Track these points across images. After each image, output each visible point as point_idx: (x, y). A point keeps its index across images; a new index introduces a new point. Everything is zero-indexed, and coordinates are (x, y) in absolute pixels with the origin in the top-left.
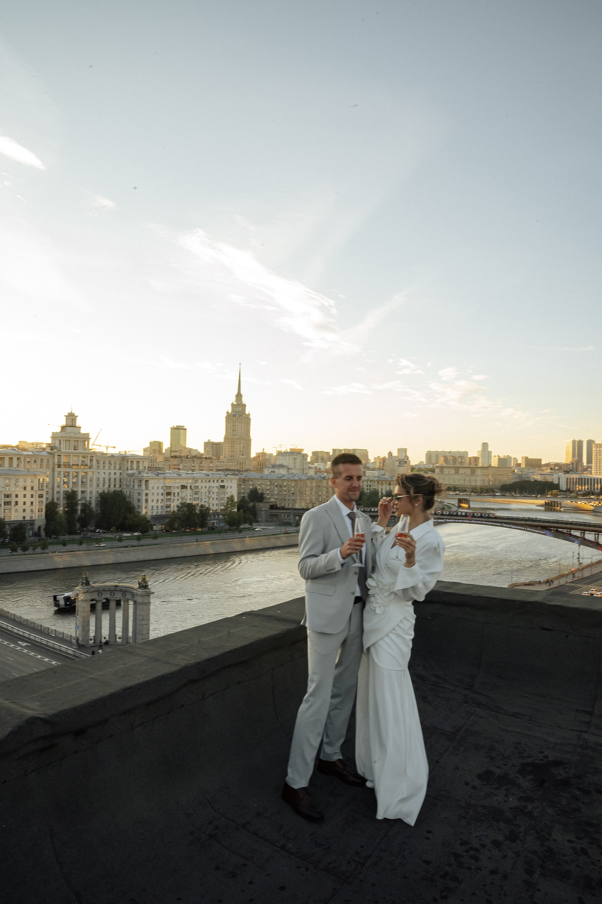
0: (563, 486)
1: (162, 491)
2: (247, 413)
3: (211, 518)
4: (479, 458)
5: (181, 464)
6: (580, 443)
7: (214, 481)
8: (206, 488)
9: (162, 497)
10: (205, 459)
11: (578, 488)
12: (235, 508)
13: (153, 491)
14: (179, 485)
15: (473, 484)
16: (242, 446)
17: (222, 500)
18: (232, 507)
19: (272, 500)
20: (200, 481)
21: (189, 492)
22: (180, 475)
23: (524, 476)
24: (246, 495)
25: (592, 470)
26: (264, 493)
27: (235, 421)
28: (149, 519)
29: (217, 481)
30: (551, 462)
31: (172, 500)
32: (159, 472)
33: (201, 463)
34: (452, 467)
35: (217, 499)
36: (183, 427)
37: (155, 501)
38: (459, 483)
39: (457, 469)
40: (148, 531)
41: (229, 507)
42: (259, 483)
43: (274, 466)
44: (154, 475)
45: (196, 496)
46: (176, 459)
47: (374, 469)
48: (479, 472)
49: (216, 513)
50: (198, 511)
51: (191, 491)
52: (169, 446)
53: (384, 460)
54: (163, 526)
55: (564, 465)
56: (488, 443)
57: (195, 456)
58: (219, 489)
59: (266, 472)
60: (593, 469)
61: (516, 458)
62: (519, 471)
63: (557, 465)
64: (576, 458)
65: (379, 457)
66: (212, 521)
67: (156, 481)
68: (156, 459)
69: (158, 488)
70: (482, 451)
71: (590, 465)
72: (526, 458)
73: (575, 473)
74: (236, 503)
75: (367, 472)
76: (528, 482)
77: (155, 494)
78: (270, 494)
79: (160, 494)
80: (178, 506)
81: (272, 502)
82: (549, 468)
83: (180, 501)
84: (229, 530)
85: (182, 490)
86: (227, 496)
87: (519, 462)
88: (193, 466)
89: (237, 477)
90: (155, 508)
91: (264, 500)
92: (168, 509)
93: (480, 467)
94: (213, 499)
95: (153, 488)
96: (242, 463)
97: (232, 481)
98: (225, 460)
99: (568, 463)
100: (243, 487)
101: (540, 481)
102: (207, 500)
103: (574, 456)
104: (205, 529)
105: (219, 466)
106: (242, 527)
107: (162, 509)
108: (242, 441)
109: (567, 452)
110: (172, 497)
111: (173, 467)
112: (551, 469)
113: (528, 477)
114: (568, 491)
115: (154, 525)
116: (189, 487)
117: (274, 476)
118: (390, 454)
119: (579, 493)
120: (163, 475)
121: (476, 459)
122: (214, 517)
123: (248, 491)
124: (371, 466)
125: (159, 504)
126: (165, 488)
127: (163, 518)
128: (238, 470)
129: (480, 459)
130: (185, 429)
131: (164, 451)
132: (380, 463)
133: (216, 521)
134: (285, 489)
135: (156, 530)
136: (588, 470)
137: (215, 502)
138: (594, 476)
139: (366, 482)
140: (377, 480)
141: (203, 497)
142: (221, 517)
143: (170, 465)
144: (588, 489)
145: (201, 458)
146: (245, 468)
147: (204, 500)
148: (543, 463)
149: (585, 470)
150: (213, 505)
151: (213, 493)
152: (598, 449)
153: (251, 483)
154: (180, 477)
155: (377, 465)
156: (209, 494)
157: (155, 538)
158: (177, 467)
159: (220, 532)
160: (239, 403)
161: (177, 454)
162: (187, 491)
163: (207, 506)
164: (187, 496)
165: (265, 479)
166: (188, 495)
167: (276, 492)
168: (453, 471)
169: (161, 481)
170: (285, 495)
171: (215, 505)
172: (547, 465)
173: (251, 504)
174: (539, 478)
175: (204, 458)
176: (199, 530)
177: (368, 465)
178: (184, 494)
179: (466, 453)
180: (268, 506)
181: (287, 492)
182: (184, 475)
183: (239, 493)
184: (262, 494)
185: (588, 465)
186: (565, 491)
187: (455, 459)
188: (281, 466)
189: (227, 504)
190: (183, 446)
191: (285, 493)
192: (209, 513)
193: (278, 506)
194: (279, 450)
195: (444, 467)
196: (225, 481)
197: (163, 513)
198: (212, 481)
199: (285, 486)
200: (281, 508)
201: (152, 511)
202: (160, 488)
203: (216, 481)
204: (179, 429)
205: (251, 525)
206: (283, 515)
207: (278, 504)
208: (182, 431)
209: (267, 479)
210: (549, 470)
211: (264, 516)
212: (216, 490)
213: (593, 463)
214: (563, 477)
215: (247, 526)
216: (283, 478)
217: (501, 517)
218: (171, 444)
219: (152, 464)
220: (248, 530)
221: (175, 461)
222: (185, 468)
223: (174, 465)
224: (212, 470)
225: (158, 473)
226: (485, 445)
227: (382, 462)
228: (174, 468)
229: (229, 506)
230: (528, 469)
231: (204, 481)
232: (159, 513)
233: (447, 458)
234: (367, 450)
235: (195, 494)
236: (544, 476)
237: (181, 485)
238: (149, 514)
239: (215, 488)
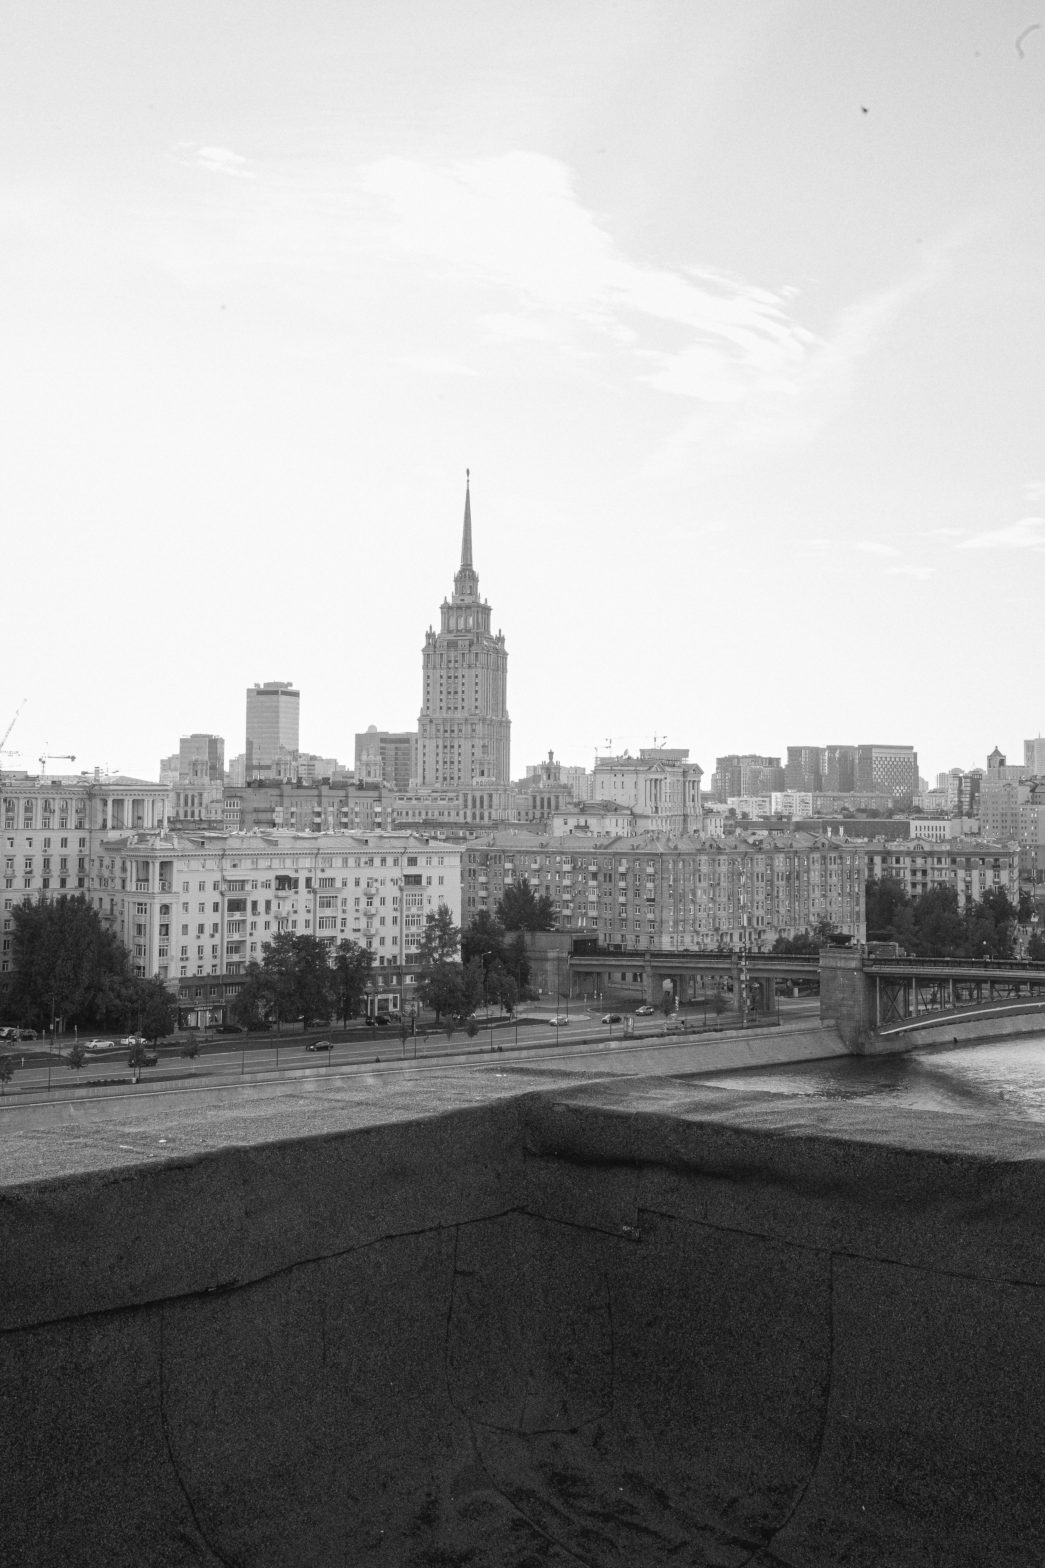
1: (217, 898)
2: (494, 633)
3: (375, 984)
5: (277, 809)
7: (384, 860)
8: (357, 883)
9: (216, 918)
10: (359, 789)
12: (455, 952)
13: (184, 898)
14: (271, 876)
16: (479, 743)
17: (413, 922)
18: (443, 947)
19: (581, 923)
20: (338, 862)
21: (302, 897)
22: (275, 843)
24: (494, 908)
26: (551, 899)
27: (456, 661)
28: (171, 990)
29: (396, 862)
31: (249, 926)
32: (207, 834)
33: (344, 803)
35: (395, 920)
36: (289, 688)
37: (193, 930)
40: (171, 1031)
41: (435, 949)
42: (535, 866)
43: (583, 809)
44: (189, 846)
45: (328, 912)
46: (263, 791)
47: (940, 815)
49: (394, 969)
50: (331, 964)
51: (311, 896)
52: (243, 751)
53: (975, 779)
54: (219, 1015)
57: (326, 781)
58: (401, 889)
59: (559, 827)
65: (956, 774)
66: (379, 997)
67: (195, 864)
68: (201, 795)
69: (202, 887)
74: (457, 932)
75: (914, 824)
77: (194, 907)
78: (571, 905)
79: (209, 907)
80: (266, 947)
81: (580, 930)
83: (274, 928)
84: (437, 1024)
85: (281, 893)
86: (427, 910)
88: (319, 814)
89: (462, 848)
90: (192, 953)
91: (553, 923)
92: (236, 958)
94: (383, 921)
95: (186, 886)
96: (482, 802)
97: (446, 860)
98: (423, 792)
100: (483, 879)
102: (362, 924)
104: (358, 1023)
105: (404, 814)
106: (479, 1014)
107: (215, 957)
108: (479, 728)
110: (250, 918)
111: (254, 816)
115: (191, 1010)
116: (302, 884)
117: (584, 844)
118: (997, 759)
120: (219, 845)
122: (387, 982)
123: (500, 895)
124: (928, 804)
125: (206, 941)
126: (224, 887)
127: (218, 985)
128: (465, 826)
130: (296, 694)
131: (227, 768)
132: (960, 792)
133: (391, 996)
134: (622, 884)
135: (196, 1028)
137: (390, 931)
139: (908, 860)
140: (949, 853)
141: (350, 916)
142: (408, 980)
143: (242, 812)
145: (343, 786)
146: (490, 818)
147: (351, 924)
150: (382, 941)
151: (383, 901)
153: (508, 866)
154: (271, 850)
155: (950, 802)
156: (370, 904)
157: (192, 1052)
158: (264, 816)
159: (404, 1034)
160: (468, 600)
161: (271, 775)
162: (295, 897)
163: (363, 943)
164: (295, 912)
165: (554, 853)
166: (302, 910)
167: (593, 898)
169: (211, 864)
170: (623, 905)
171: (389, 941)
173: (509, 939)
175: (352, 785)
176: (337, 1024)
177: (916, 801)
178: (286, 908)
180: (567, 942)
181: (630, 893)
182: (285, 845)
183: (468, 901)
184: (547, 903)
188: (609, 808)
189: (429, 938)
190: (289, 748)
191: (622, 899)
192: (369, 968)
193: (601, 942)
194: (605, 754)
196: (422, 861)
197: (218, 968)
198: (377, 861)
199: (622, 874)
200: (612, 949)
201: (184, 964)
202: (209, 886)
203: (390, 861)
204: (276, 693)
205: (510, 1010)
206: (617, 976)
207: (601, 937)
208: (283, 698)
209: (562, 853)
211: (553, 980)
212: (390, 891)
215: (496, 1011)
216: (618, 848)
218: (249, 744)
219: (186, 808)
220: (498, 1027)
221: (258, 799)
222: (293, 821)
223: (256, 811)
224: (379, 825)
225: (203, 837)
227: (967, 787)
228: (258, 823)
229: (434, 944)
231: (351, 862)
232: (207, 970)
234: (911, 748)
235: (322, 905)
237: (277, 878)
238: (174, 972)
239: (389, 884)
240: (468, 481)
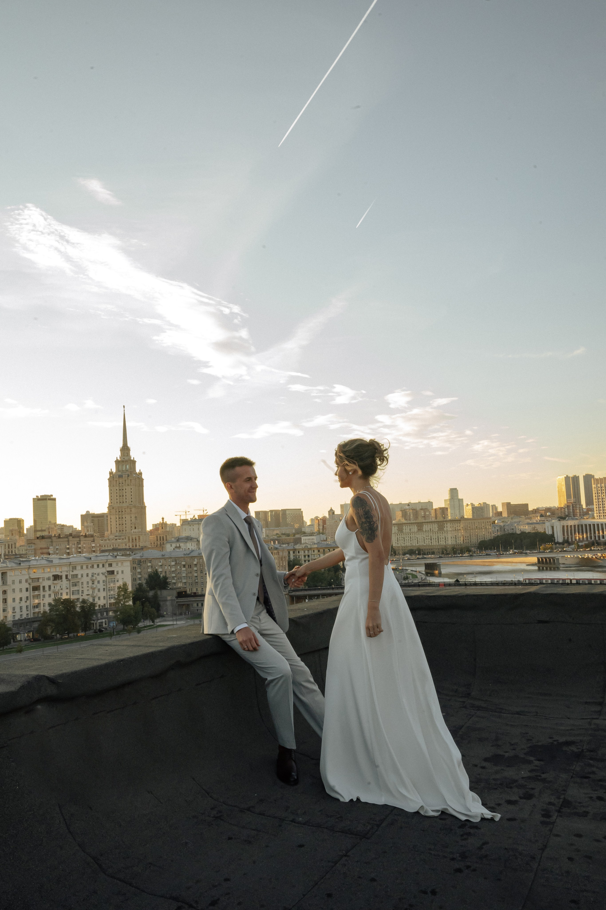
0: (559, 537)
1: (27, 586)
2: (137, 471)
3: (97, 616)
4: (447, 508)
5: (51, 547)
6: (576, 479)
7: (98, 566)
8: (87, 575)
9: (27, 594)
10: (85, 537)
11: (578, 536)
12: (130, 600)
13: (13, 587)
14: (51, 575)
15: (443, 543)
16: (133, 516)
17: (112, 590)
18: (125, 599)
19: (180, 585)
20: (79, 567)
21: (64, 583)
22: (52, 561)
23: (506, 528)
24: (144, 582)
25: (594, 514)
26: (167, 576)
27: (123, 483)
28: (9, 626)
29: (103, 566)
30: (541, 507)
31: (42, 597)
32: (21, 559)
33: (79, 543)
34: (414, 523)
35: (104, 589)
36: (51, 497)
37: (17, 600)
38: (424, 543)
39: (420, 526)
40: (10, 643)
41: (122, 600)
42: (160, 564)
43: (178, 540)
44: (14, 565)
45: (76, 588)
46: (44, 540)
47: (312, 534)
48: (448, 527)
49: (104, 610)
50: (78, 609)
51: (68, 582)
52: (32, 524)
53: (324, 520)
54: (31, 634)
55: (558, 509)
56: (457, 489)
57: (71, 535)
58: (106, 577)
59: (169, 548)
60: (595, 512)
61: (495, 505)
62: (500, 522)
63: (548, 509)
64: (572, 500)
65: (317, 518)
66: (99, 621)
67: (17, 572)
68: (15, 544)
69: (20, 582)
70: (450, 499)
71: (590, 507)
72: (508, 504)
73: (573, 519)
74: (131, 592)
75: (303, 538)
76: (513, 535)
77: (17, 590)
78: (175, 578)
79: (24, 590)
80: (50, 604)
81: (180, 588)
82: (539, 515)
83: (53, 596)
84: (124, 630)
85: (55, 582)
86: (118, 584)
87: (500, 509)
88: (68, 549)
89: (131, 558)
90: (18, 610)
91: (168, 586)
92: (37, 610)
93: (451, 521)
94: (99, 590)
95: (13, 582)
96: (136, 539)
97: (124, 563)
98: (111, 537)
99: (562, 506)
100: (139, 570)
101: (529, 533)
102: (90, 592)
103: (568, 496)
104: (90, 633)
105: (104, 546)
106: (141, 625)
107: (27, 611)
108: (133, 510)
109: (560, 492)
110: (42, 593)
111: (41, 551)
112: (541, 516)
113: (513, 529)
114: (566, 542)
115: (18, 633)
116: (64, 577)
117: (179, 553)
118: (331, 512)
119: (580, 544)
120: (27, 564)
121: (443, 510)
122: (102, 615)
123: (146, 576)
124: (307, 530)
125: (24, 604)
126: (30, 581)
127: (29, 622)
128: (130, 549)
129: (449, 510)
130: (54, 500)
131: (25, 532)
132: (319, 525)
133: (104, 620)
134: (195, 569)
135: (21, 641)
136: (589, 514)
137: (102, 594)
138: (597, 520)
139: (303, 552)
140: (317, 548)
141: (85, 589)
142: (111, 613)
143: (35, 549)
144: (591, 538)
145: (79, 536)
146: (139, 546)
147: (86, 592)
148: (530, 509)
149: (587, 513)
150: (99, 598)
151: (99, 582)
152: (599, 485)
153: (149, 564)
154: (50, 564)
155: (316, 529)
156: (93, 584)
157: (20, 651)
158: (45, 551)
159: (111, 635)
160: (126, 458)
161: (45, 534)
162: (61, 583)
163: (91, 600)
164: (62, 589)
165: (167, 558)
166: (64, 588)
167: (184, 575)
168: (415, 528)
169: (24, 572)
170: (196, 577)
171: (102, 598)
172: (536, 511)
173: (151, 594)
174: (527, 529)
175: (82, 535)
176: (81, 634)
177: (303, 530)
178: (58, 588)
179: (430, 503)
180: (175, 593)
181: (199, 572)
182: (56, 561)
183: (134, 580)
184: (165, 578)
185: (588, 507)
186: (563, 543)
187: (416, 512)
188: (189, 539)
189: (119, 595)
190: (53, 522)
191: (196, 574)
192: (94, 610)
193: (188, 592)
194: (183, 518)
195: (403, 524)
196: (114, 565)
197: (29, 615)
198: (95, 566)
199: (195, 565)
200: (193, 594)
201: (14, 614)
202: (24, 581)
203: (101, 566)
204: (46, 499)
205: (153, 622)
206: (195, 605)
207: (188, 590)
208: (49, 502)
209: (171, 558)
210: (539, 518)
211: (170, 609)
212: (102, 578)
213: (595, 503)
214: (558, 525)
215: (148, 623)
216: (193, 554)
217: (483, 582)
218: (35, 521)
219: (9, 550)
220: (150, 629)
221: (43, 544)
222: (57, 552)
223: (41, 549)
224: (94, 551)
225: (20, 561)
226: (454, 492)
227: (321, 524)
228: (42, 553)
229: (121, 598)
230: (512, 518)
231: (84, 567)
232: (24, 616)
233: (406, 512)
234: (301, 509)
235: (73, 586)
236: (533, 526)
237: (53, 576)
238: (10, 618)
239: (101, 575)
240: (124, 410)
